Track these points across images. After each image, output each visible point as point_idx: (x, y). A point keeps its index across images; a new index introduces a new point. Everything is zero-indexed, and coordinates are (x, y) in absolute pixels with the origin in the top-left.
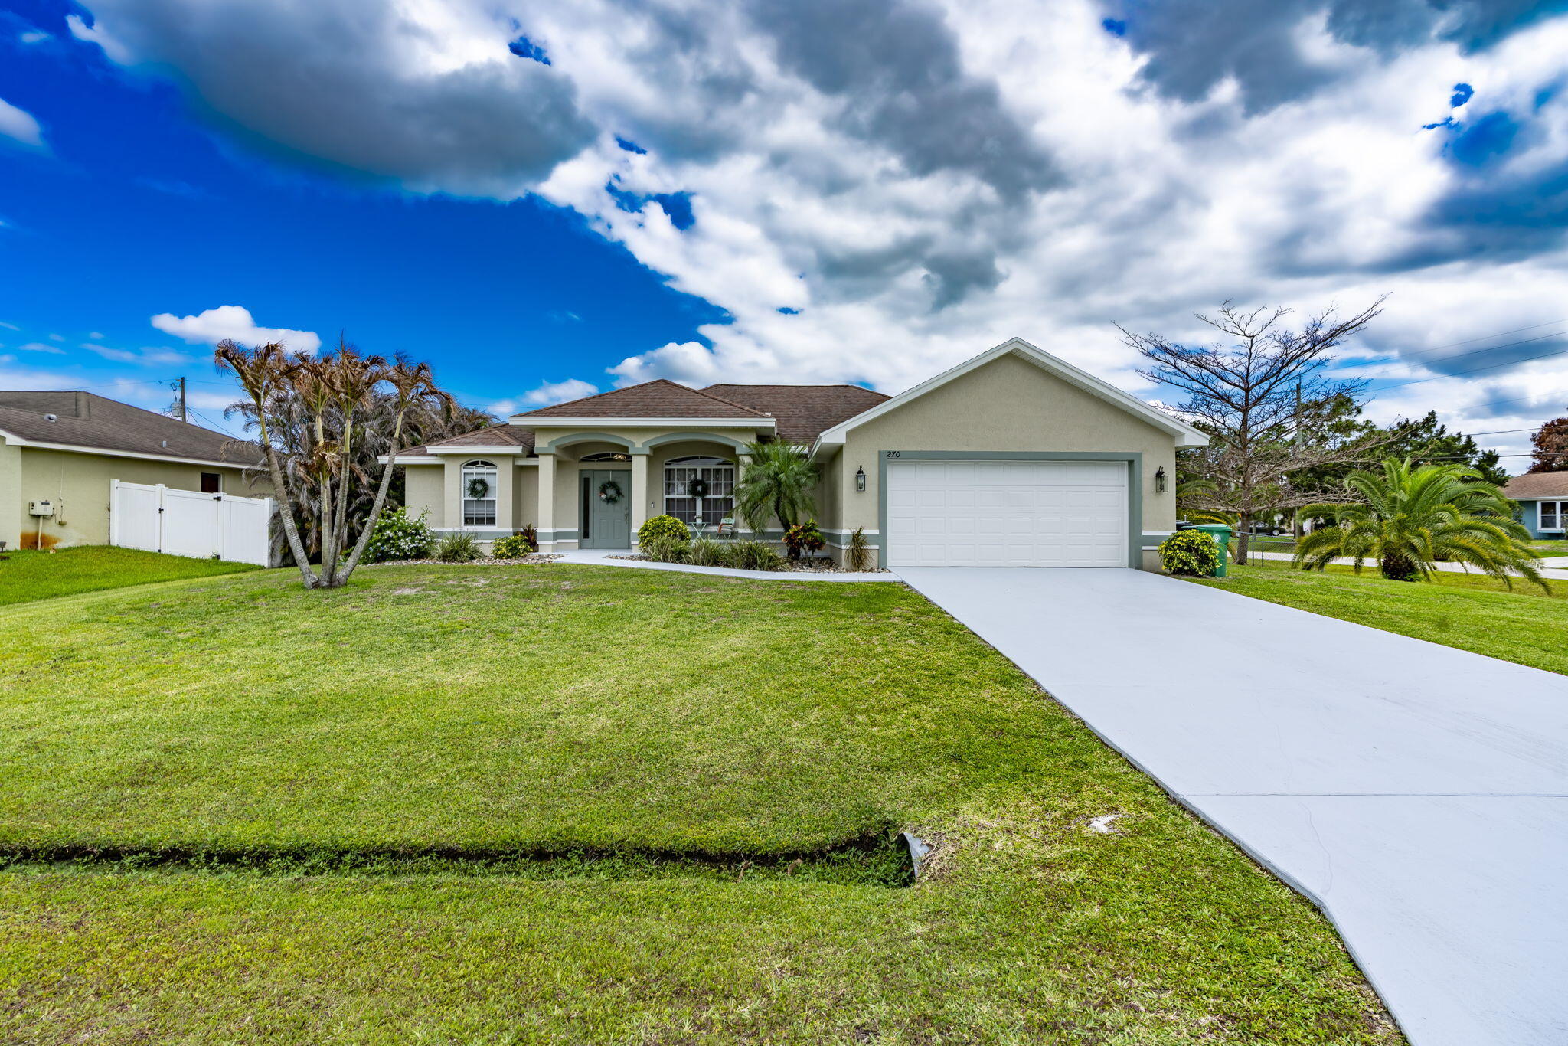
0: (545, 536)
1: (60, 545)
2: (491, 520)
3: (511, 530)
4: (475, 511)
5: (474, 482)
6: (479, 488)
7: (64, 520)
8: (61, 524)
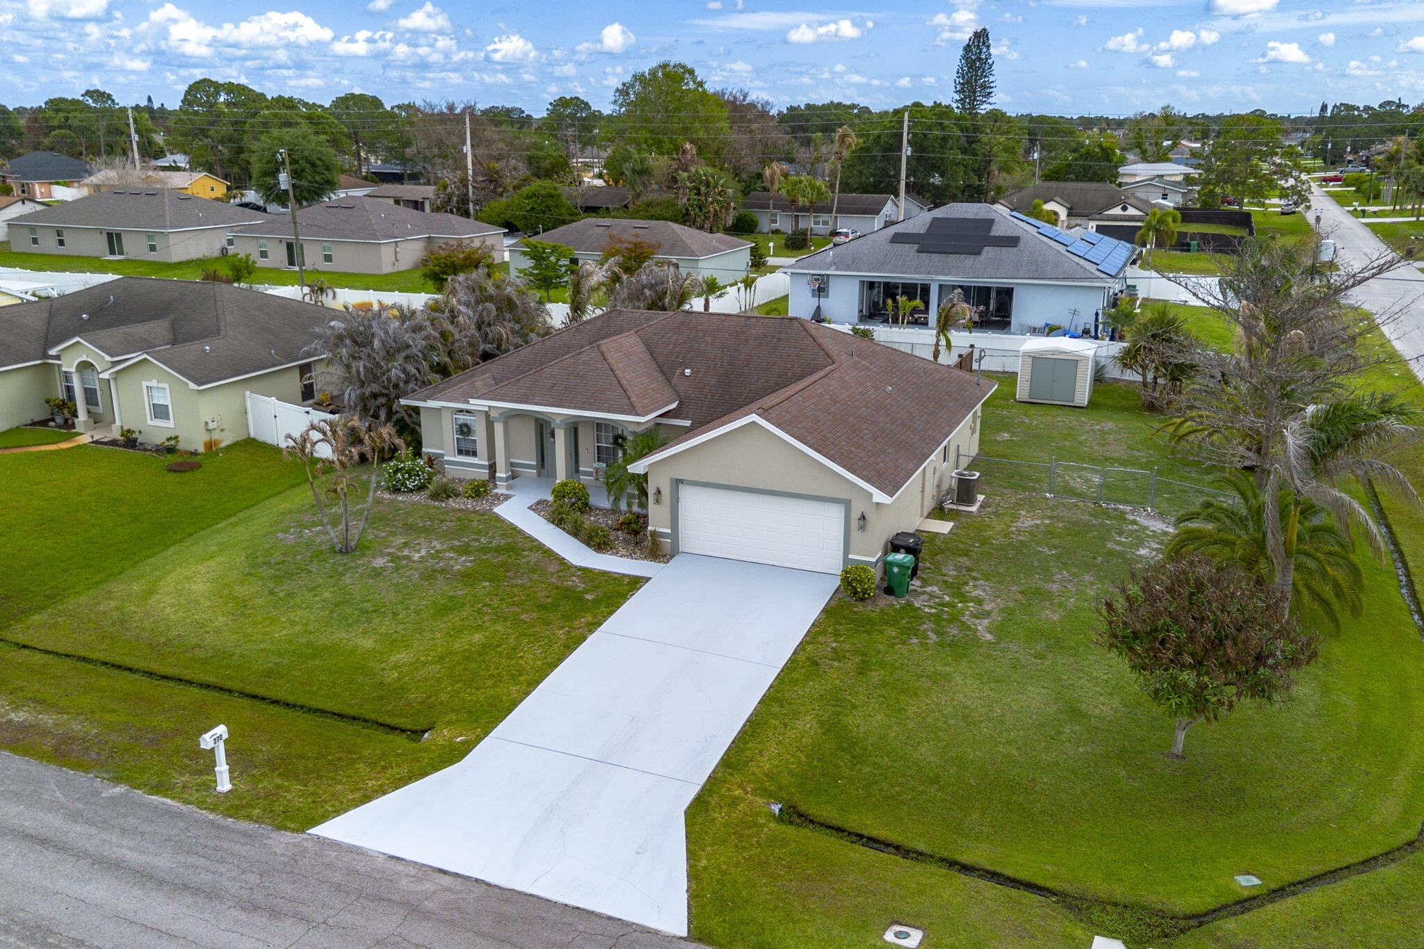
0: (501, 479)
1: (223, 445)
2: (474, 454)
3: (487, 463)
4: (464, 446)
5: (461, 426)
6: (465, 430)
7: (223, 427)
8: (222, 430)
